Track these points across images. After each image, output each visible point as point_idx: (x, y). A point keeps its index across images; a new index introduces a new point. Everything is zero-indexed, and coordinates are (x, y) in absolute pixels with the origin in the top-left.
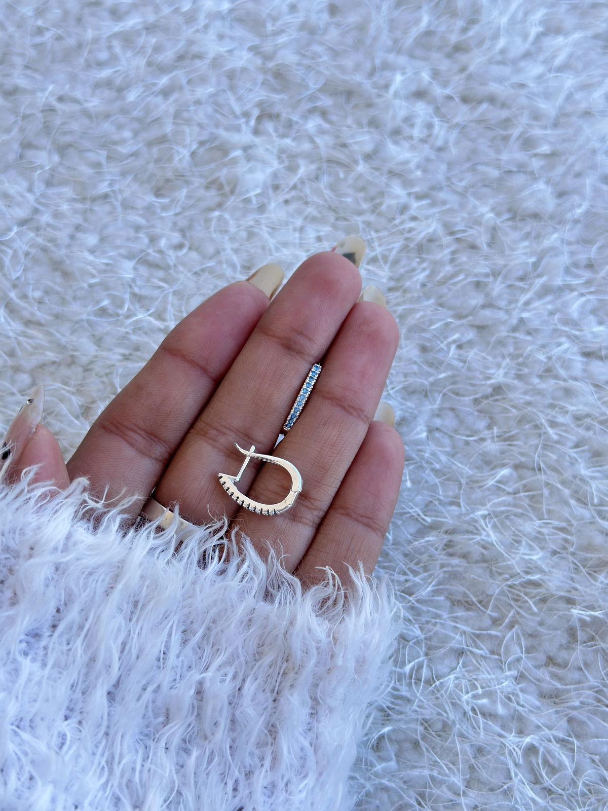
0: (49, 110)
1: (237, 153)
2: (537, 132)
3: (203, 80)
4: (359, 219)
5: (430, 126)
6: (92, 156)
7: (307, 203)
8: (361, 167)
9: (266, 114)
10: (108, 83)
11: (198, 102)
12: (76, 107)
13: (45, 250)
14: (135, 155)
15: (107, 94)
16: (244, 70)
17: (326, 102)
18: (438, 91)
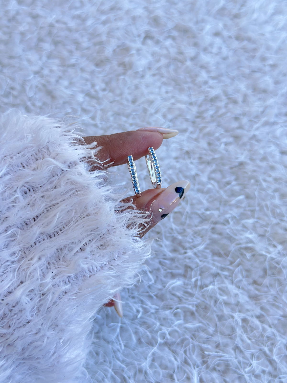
0: (51, 26)
1: (134, 52)
2: (268, 55)
3: (121, 19)
4: (186, 86)
5: (220, 48)
6: (69, 47)
7: (162, 76)
8: (189, 63)
9: (148, 36)
10: (79, 17)
11: (118, 29)
12: (63, 26)
13: (44, 86)
14: (88, 48)
15: (78, 21)
16: (140, 17)
17: (175, 33)
18: (226, 33)
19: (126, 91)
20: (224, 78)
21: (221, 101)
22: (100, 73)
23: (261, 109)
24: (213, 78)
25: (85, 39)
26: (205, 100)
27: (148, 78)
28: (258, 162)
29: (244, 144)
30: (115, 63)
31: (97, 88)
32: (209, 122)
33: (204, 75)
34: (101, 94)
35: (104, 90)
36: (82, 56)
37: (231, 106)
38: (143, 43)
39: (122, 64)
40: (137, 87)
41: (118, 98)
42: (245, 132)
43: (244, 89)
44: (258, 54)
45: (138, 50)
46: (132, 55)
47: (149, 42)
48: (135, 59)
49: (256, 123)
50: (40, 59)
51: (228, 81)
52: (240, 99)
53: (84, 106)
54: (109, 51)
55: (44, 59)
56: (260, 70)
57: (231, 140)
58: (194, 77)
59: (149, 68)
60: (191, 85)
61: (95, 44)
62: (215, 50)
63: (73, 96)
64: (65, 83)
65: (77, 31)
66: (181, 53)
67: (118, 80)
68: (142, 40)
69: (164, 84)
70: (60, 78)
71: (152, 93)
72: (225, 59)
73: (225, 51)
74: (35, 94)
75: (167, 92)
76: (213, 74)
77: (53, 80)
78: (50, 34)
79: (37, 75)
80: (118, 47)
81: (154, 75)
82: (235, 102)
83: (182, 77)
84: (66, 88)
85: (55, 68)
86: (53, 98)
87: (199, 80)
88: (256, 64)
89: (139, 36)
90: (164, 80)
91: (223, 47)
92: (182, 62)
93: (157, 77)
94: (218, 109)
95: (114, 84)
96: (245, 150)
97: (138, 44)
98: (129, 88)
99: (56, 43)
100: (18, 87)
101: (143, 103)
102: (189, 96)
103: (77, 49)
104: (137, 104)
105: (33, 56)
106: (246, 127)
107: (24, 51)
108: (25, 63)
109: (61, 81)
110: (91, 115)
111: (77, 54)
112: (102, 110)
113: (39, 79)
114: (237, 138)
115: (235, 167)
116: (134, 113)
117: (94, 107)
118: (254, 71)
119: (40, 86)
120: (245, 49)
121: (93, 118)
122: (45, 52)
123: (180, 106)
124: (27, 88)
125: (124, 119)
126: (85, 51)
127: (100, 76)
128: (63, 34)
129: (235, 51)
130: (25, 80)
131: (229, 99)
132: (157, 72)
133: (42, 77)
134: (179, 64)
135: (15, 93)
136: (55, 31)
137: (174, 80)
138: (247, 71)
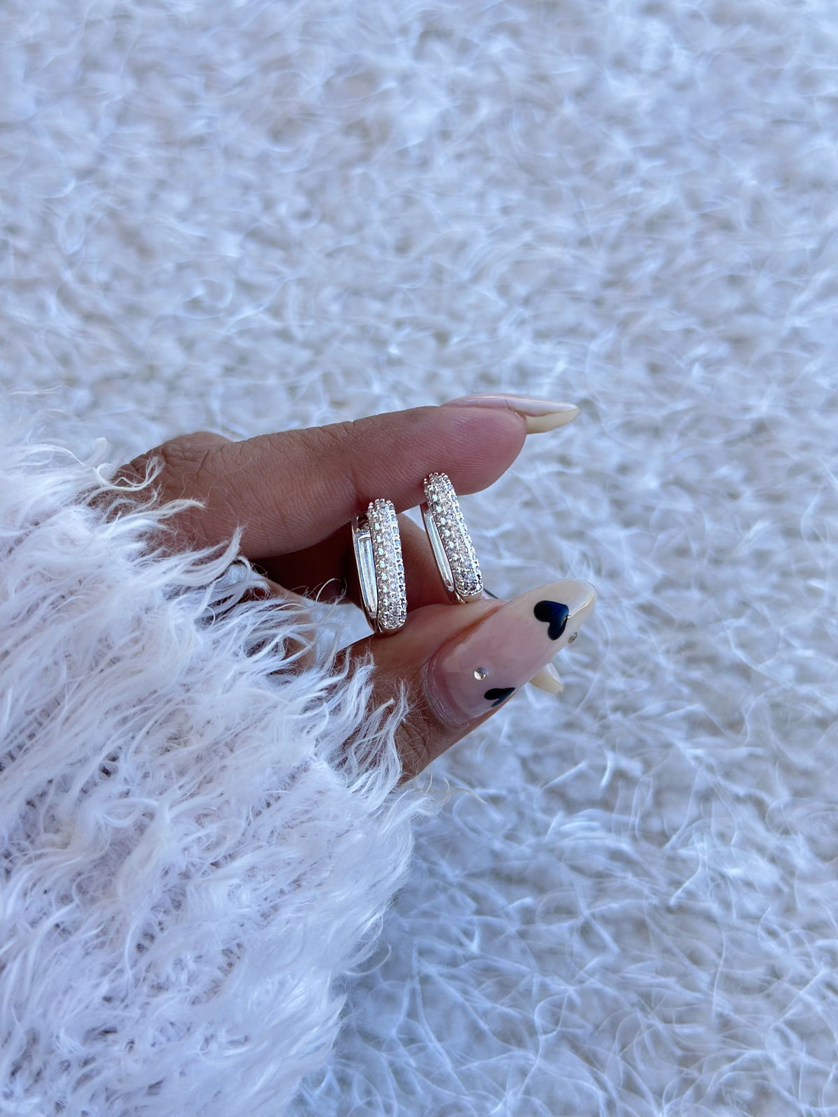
19: (377, 215)
20: (684, 152)
21: (682, 225)
22: (286, 160)
23: (811, 245)
24: (651, 153)
25: (233, 54)
26: (630, 226)
27: (444, 168)
28: (815, 416)
29: (766, 362)
30: (331, 123)
31: (283, 210)
32: (645, 299)
33: (621, 145)
34: (295, 228)
35: (304, 216)
36: (228, 109)
37: (714, 239)
38: (419, 54)
39: (357, 128)
40: (408, 200)
41: (351, 241)
42: (766, 323)
43: (754, 182)
44: (789, 65)
45: (405, 78)
46: (386, 95)
47: (438, 48)
48: (396, 105)
49: (797, 289)
50: (94, 126)
51: (698, 160)
52: (741, 215)
53: (245, 275)
54: (311, 86)
55: (106, 124)
56: (798, 116)
57: (722, 350)
58: (588, 155)
59: (445, 135)
60: (581, 181)
61: (266, 68)
62: (649, 62)
63: (206, 244)
64: (180, 200)
65: (205, 28)
66: (542, 78)
67: (346, 181)
68: (413, 43)
69: (495, 182)
70: (162, 184)
71: (458, 216)
72: (682, 87)
73: (682, 61)
74: (86, 242)
75: (506, 210)
76: (650, 141)
77: (139, 194)
78: (119, 42)
79: (86, 182)
80: (340, 70)
81: (460, 157)
82: (726, 226)
83: (550, 155)
84: (183, 217)
85: (143, 154)
86: (145, 252)
87: (607, 161)
88: (784, 97)
89: (404, 31)
90: (493, 168)
91: (676, 48)
92: (548, 108)
93: (470, 163)
94: (674, 250)
95: (334, 196)
96: (768, 381)
97: (402, 60)
98: (382, 205)
99: (140, 72)
100: (30, 224)
101: (433, 250)
102: (578, 216)
103: (207, 87)
104: (413, 254)
105: (69, 119)
106: (768, 306)
107: (39, 102)
108: (47, 143)
109: (164, 196)
110: (268, 300)
111: (211, 103)
112: (301, 282)
113: (95, 193)
114: (739, 343)
115: (743, 438)
116: (406, 286)
117: (276, 273)
118: (779, 122)
119: (99, 215)
120: (745, 53)
121: (276, 311)
122: (105, 103)
123: (552, 251)
124: (60, 226)
125: (375, 306)
126: (235, 92)
127: (290, 169)
128: (160, 39)
129: (713, 60)
130: (49, 201)
131: (705, 217)
132: (469, 145)
133: (104, 185)
134: (539, 116)
135: (22, 244)
136: (134, 32)
137: (527, 168)
138: (757, 122)
